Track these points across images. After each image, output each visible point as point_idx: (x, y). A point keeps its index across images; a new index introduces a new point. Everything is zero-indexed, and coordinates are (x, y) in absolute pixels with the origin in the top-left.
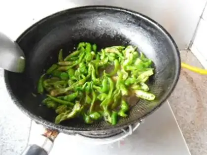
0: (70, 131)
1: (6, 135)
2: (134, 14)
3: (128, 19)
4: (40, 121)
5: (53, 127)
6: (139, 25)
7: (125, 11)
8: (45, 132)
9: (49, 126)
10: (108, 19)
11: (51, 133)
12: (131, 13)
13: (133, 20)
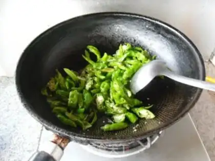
0: (82, 139)
2: (154, 21)
3: (147, 26)
4: (51, 126)
5: (64, 133)
6: (159, 33)
7: (144, 18)
8: (56, 138)
9: (59, 132)
10: (126, 26)
11: (61, 139)
12: (151, 20)
13: (152, 28)
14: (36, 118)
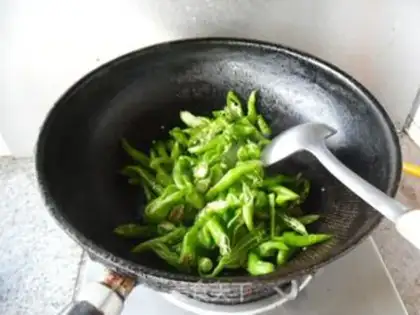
0: (162, 280)
1: (27, 292)
2: (305, 58)
4: (101, 253)
5: (127, 268)
6: (314, 81)
7: (287, 52)
8: (111, 277)
9: (117, 265)
10: (250, 64)
11: (120, 280)
12: (300, 56)
13: (302, 71)
14: (73, 236)
